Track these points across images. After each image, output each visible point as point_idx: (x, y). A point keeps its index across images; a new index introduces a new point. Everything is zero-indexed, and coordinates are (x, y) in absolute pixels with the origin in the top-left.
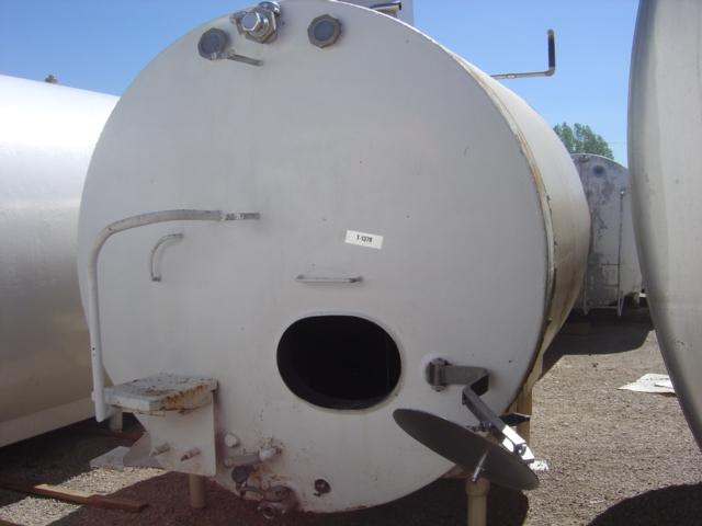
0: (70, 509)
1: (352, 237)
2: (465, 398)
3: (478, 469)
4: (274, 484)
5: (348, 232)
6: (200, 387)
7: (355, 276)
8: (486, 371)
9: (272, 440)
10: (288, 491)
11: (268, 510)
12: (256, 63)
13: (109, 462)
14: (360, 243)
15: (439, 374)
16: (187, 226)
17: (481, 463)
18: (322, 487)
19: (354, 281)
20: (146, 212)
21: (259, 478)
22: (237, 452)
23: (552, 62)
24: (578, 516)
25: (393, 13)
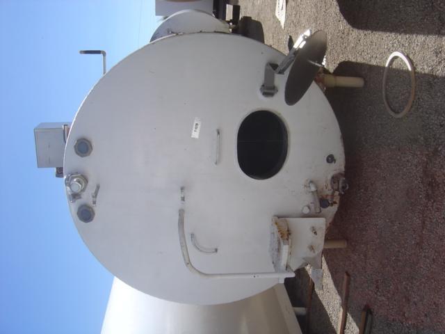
0: (350, 318)
1: (195, 135)
2: (280, 73)
3: (316, 64)
4: (330, 187)
5: (192, 137)
6: (276, 223)
7: (216, 133)
8: (267, 65)
9: (305, 186)
10: (333, 178)
11: (343, 187)
12: (98, 187)
13: (319, 278)
14: (198, 130)
15: (269, 90)
16: (187, 230)
17: (313, 63)
18: (331, 159)
19: (219, 133)
20: (179, 243)
21: (327, 195)
22: (313, 208)
23: (98, 52)
24: (348, 34)
25: (69, 129)
